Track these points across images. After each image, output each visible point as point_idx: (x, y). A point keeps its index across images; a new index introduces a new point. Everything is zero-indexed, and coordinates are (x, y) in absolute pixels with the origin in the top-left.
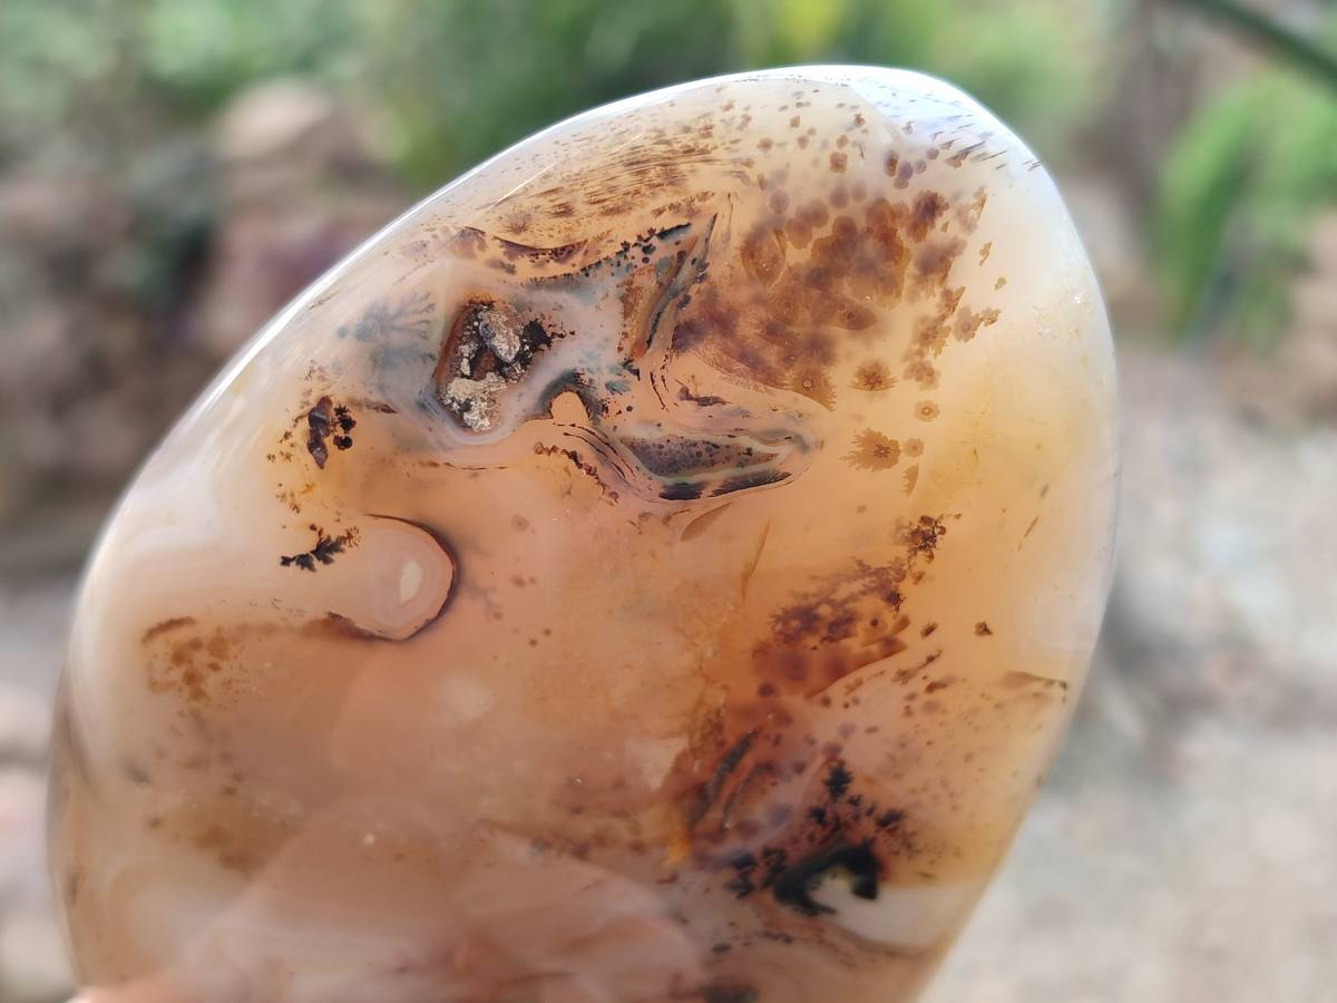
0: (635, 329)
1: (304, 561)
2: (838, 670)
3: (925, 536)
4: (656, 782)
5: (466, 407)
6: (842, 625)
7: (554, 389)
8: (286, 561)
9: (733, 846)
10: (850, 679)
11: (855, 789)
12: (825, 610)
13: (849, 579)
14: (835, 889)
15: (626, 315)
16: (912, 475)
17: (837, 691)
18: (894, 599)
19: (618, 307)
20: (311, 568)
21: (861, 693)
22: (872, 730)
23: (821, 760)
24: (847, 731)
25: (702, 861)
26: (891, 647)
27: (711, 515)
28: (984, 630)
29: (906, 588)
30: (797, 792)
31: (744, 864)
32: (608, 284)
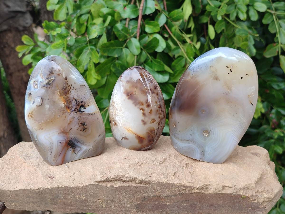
0: (42, 77)
1: (33, 104)
2: (69, 91)
3: (66, 79)
4: (64, 106)
5: (36, 88)
6: (66, 88)
7: (40, 83)
8: (32, 104)
9: (73, 109)
10: (70, 92)
11: (78, 100)
12: (64, 87)
13: (64, 84)
14: (82, 109)
15: (41, 76)
16: (62, 75)
17: (70, 93)
18: (68, 84)
19: (40, 77)
20: (34, 104)
21: (71, 92)
22: (74, 95)
23: (73, 99)
24: (73, 96)
25: (71, 112)
26: (70, 88)
27: (52, 85)
28: (75, 83)
29: (68, 83)
30: (74, 103)
31: (74, 110)
32: (39, 76)
